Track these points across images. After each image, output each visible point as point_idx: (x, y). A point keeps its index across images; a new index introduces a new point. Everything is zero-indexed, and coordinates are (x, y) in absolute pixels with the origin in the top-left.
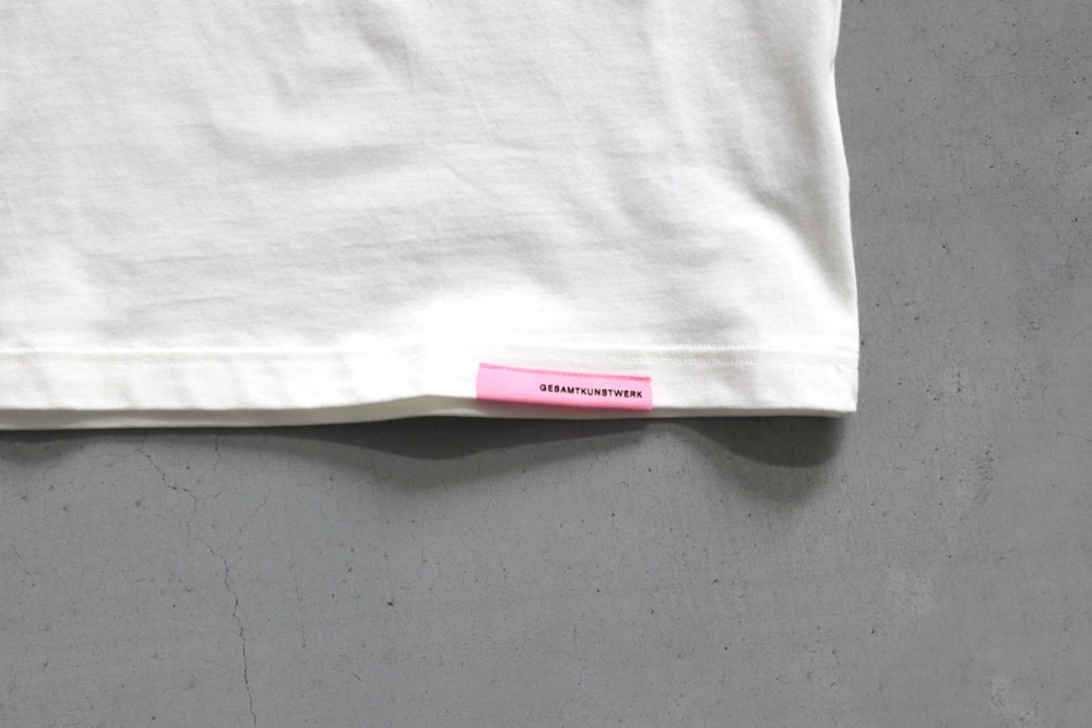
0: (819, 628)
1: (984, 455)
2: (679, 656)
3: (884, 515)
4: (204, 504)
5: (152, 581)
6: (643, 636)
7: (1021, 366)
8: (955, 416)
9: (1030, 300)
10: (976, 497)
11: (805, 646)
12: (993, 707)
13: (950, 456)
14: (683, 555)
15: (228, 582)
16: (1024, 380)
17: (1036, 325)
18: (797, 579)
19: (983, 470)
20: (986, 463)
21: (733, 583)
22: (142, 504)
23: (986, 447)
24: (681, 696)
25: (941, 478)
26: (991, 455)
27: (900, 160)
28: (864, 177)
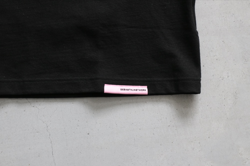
0: (195, 137)
1: (235, 93)
2: (161, 145)
3: (211, 108)
4: (41, 110)
5: (28, 130)
6: (151, 140)
7: (243, 70)
8: (227, 83)
9: (245, 54)
10: (233, 103)
11: (192, 142)
12: (240, 156)
13: (226, 93)
14: (161, 119)
15: (48, 130)
16: (244, 74)
17: (247, 60)
18: (189, 125)
19: (235, 97)
20: (235, 95)
21: (174, 126)
22: (26, 111)
23: (235, 91)
24: (162, 155)
25: (224, 99)
26: (236, 93)
27: (211, 20)
28: (203, 25)
